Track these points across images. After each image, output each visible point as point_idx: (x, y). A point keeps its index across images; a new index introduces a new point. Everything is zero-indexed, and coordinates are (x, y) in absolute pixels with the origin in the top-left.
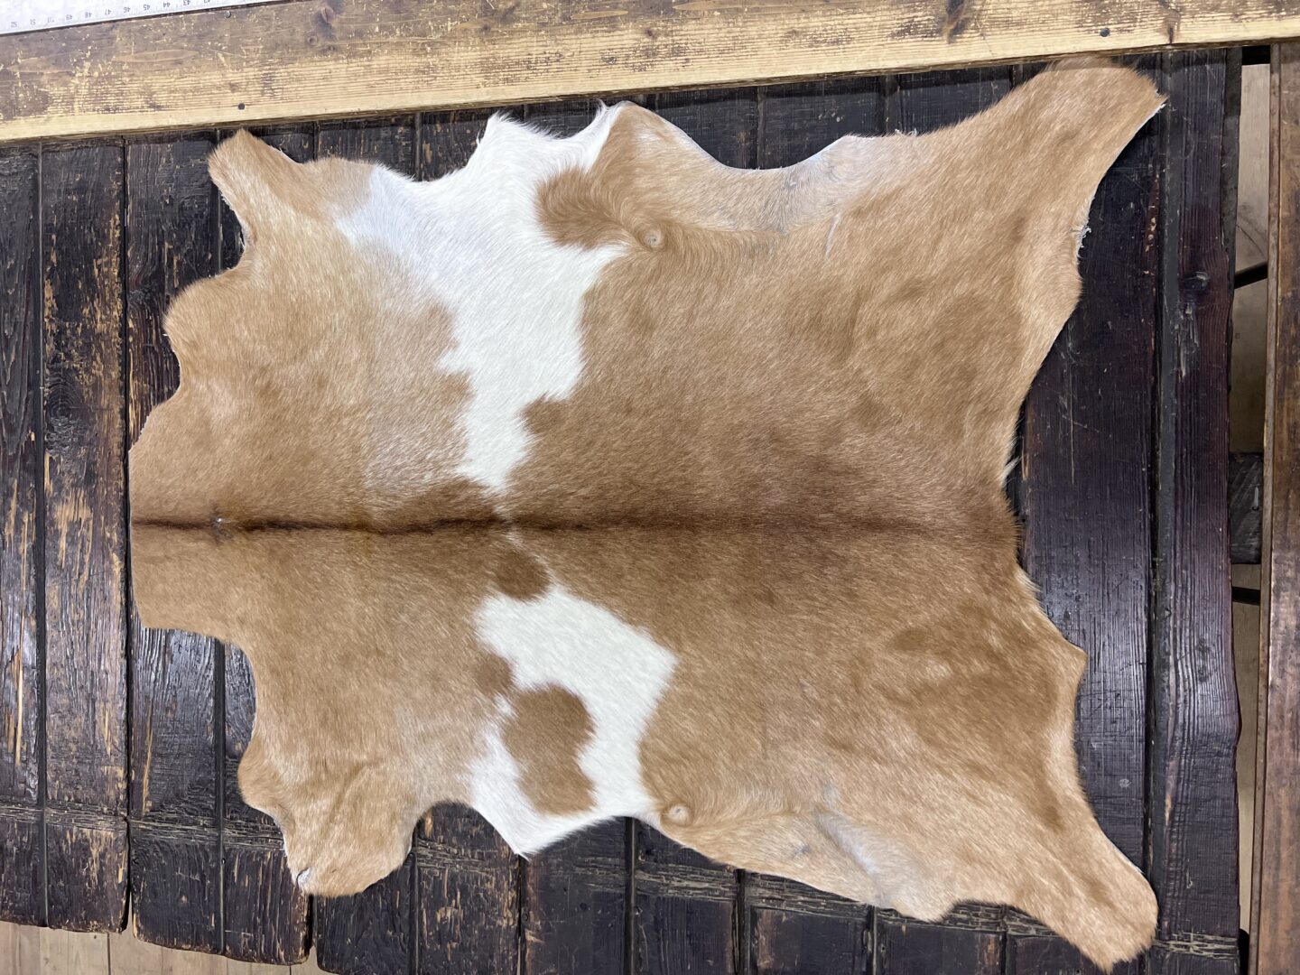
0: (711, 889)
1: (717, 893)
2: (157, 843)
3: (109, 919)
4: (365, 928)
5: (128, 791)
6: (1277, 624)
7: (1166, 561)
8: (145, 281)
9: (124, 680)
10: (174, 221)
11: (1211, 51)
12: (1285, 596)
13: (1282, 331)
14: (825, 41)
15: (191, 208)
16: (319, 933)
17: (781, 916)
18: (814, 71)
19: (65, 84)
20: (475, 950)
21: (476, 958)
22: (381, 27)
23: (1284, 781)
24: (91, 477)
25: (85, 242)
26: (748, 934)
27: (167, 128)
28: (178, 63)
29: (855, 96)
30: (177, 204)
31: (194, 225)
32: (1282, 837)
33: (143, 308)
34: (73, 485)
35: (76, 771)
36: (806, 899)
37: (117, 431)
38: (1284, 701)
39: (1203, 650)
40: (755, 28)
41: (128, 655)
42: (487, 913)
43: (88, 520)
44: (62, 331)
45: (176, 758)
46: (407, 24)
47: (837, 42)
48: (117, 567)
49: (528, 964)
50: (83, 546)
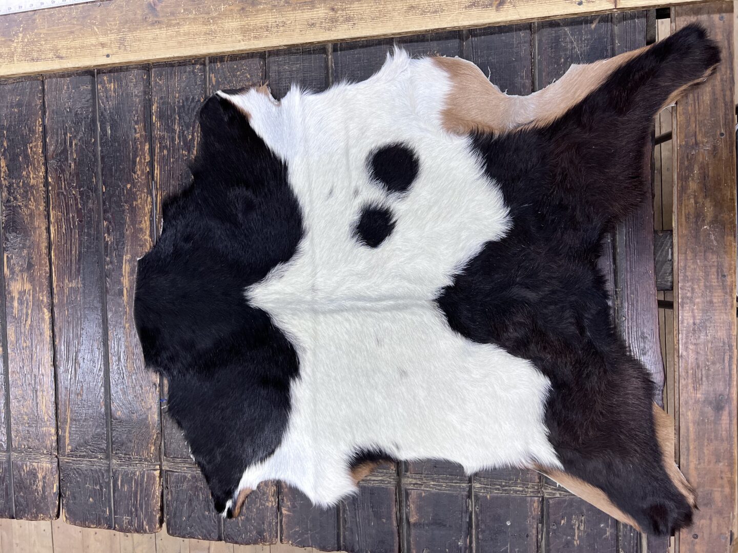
0: (383, 480)
1: (386, 482)
2: (75, 469)
3: (49, 513)
4: (193, 511)
5: (58, 441)
6: (682, 323)
7: (622, 290)
8: (57, 155)
9: (53, 379)
10: (72, 121)
11: (638, 12)
12: (687, 307)
13: (681, 163)
14: (429, 12)
15: (82, 114)
16: (167, 515)
17: (421, 493)
18: (424, 28)
19: (9, 46)
20: (254, 519)
21: (255, 524)
22: (184, 9)
23: (690, 407)
24: (30, 266)
25: (23, 135)
26: (404, 504)
27: (67, 69)
28: (72, 32)
29: (447, 41)
30: (73, 112)
31: (83, 122)
32: (690, 438)
33: (56, 170)
34: (20, 271)
35: (28, 431)
36: (435, 483)
37: (44, 240)
38: (688, 364)
39: (644, 338)
40: (391, 5)
41: (55, 365)
42: (260, 499)
43: (29, 290)
44: (11, 185)
45: (84, 421)
46: (199, 7)
47: (436, 12)
48: (47, 315)
49: (284, 526)
50: (27, 304)
